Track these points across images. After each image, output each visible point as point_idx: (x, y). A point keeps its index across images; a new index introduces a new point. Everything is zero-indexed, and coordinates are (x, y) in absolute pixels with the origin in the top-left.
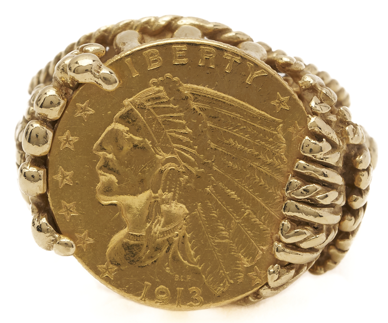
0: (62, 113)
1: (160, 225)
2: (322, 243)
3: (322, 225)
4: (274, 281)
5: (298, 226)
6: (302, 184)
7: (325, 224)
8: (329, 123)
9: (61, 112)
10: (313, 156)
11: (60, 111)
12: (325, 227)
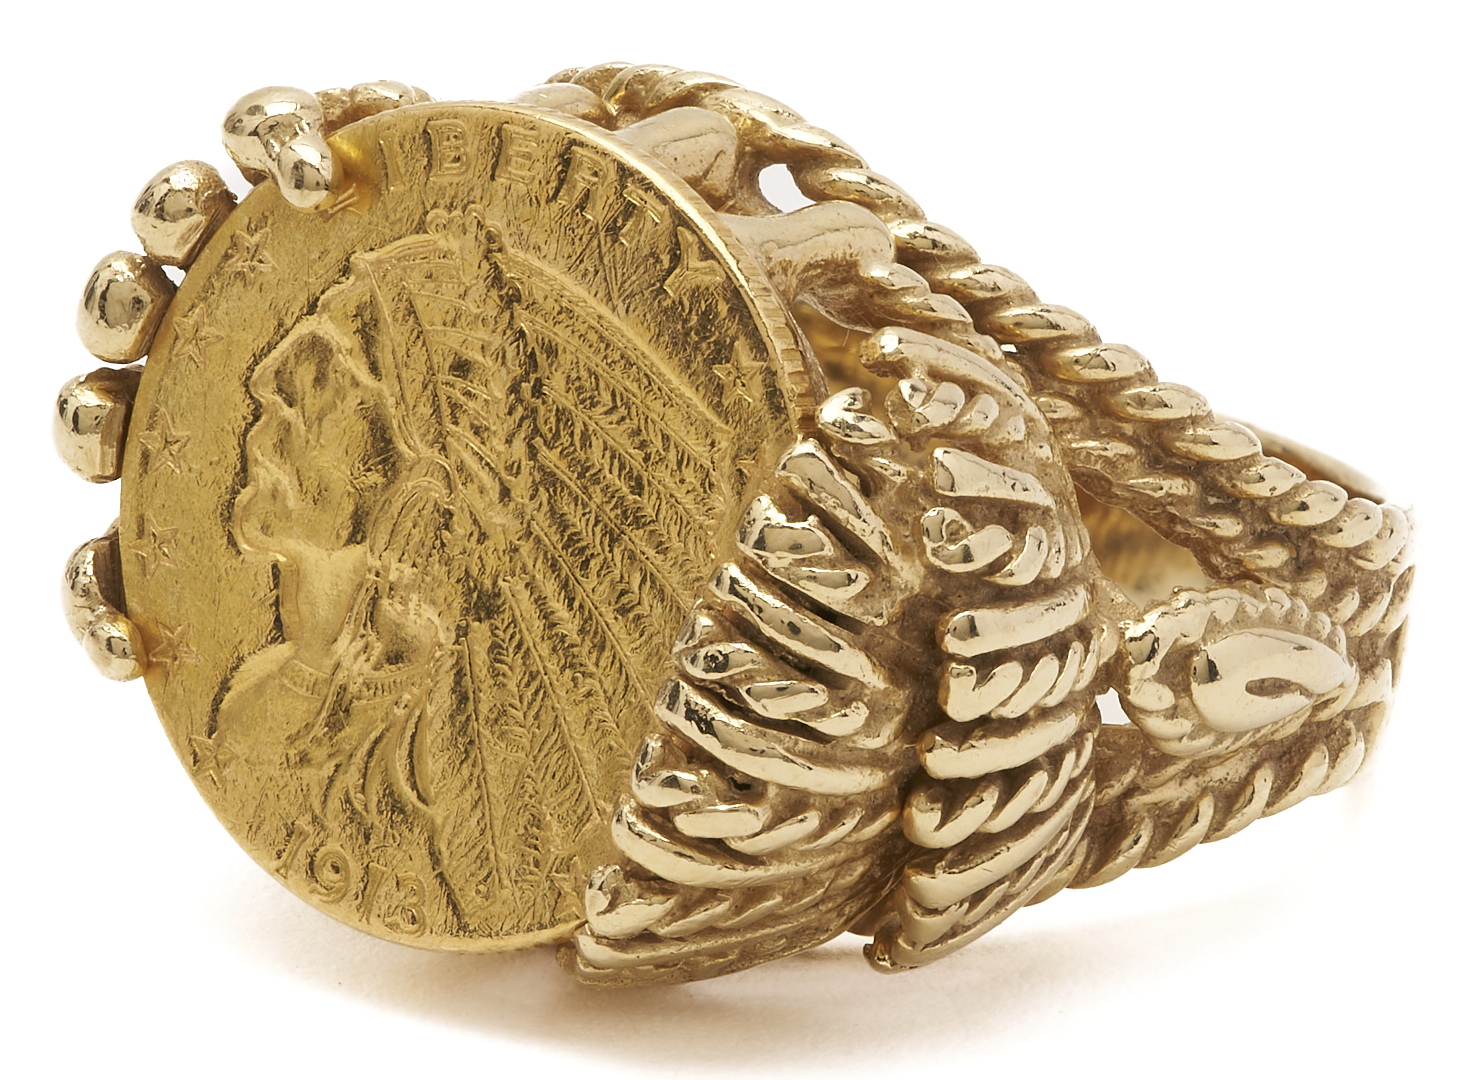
0: (189, 246)
1: (368, 660)
2: (749, 837)
3: (765, 784)
4: (598, 914)
5: (689, 762)
6: (716, 635)
7: (774, 784)
8: (869, 486)
9: (186, 242)
10: (760, 557)
11: (184, 239)
12: (772, 792)
